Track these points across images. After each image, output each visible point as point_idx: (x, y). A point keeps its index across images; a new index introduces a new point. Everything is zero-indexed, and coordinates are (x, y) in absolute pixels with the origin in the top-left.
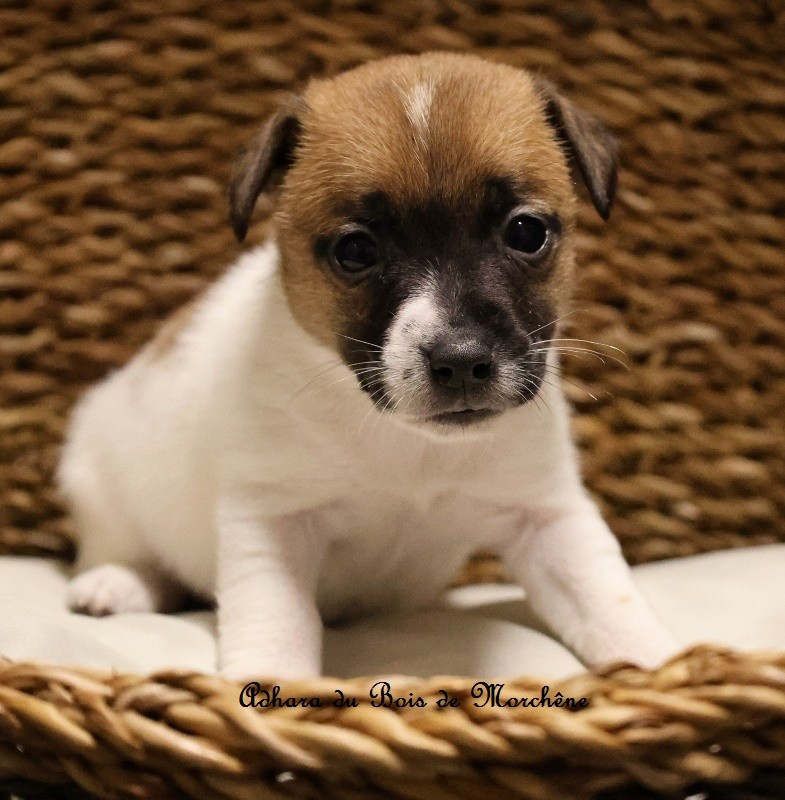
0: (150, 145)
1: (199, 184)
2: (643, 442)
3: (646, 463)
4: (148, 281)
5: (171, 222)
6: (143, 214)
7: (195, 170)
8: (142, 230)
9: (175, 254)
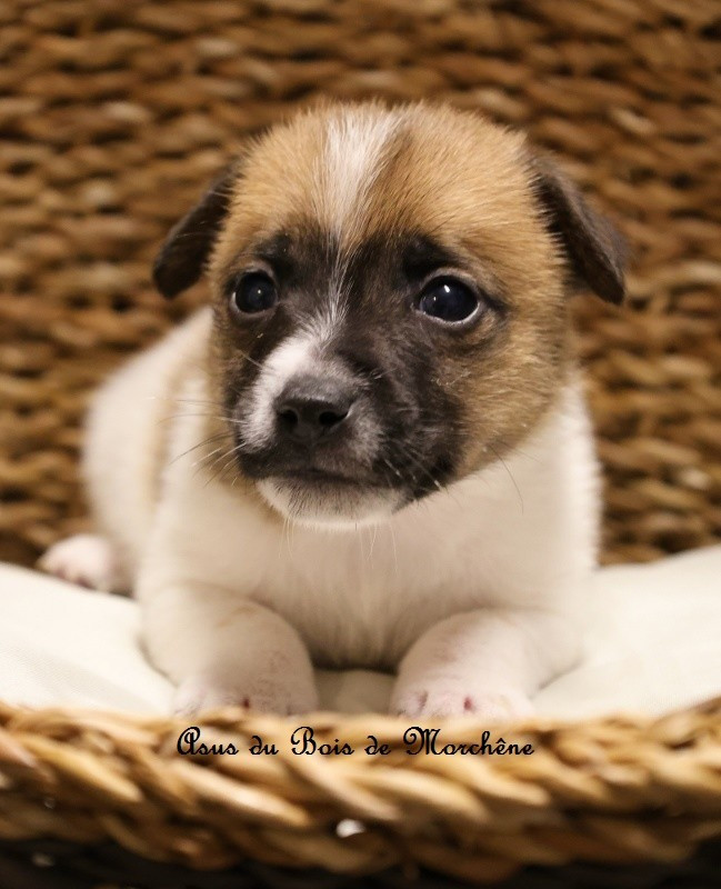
0: (69, 67)
1: (124, 112)
2: (642, 401)
3: (647, 425)
4: (68, 225)
5: (94, 157)
6: (62, 148)
7: (120, 95)
8: (62, 166)
9: (99, 193)
